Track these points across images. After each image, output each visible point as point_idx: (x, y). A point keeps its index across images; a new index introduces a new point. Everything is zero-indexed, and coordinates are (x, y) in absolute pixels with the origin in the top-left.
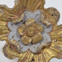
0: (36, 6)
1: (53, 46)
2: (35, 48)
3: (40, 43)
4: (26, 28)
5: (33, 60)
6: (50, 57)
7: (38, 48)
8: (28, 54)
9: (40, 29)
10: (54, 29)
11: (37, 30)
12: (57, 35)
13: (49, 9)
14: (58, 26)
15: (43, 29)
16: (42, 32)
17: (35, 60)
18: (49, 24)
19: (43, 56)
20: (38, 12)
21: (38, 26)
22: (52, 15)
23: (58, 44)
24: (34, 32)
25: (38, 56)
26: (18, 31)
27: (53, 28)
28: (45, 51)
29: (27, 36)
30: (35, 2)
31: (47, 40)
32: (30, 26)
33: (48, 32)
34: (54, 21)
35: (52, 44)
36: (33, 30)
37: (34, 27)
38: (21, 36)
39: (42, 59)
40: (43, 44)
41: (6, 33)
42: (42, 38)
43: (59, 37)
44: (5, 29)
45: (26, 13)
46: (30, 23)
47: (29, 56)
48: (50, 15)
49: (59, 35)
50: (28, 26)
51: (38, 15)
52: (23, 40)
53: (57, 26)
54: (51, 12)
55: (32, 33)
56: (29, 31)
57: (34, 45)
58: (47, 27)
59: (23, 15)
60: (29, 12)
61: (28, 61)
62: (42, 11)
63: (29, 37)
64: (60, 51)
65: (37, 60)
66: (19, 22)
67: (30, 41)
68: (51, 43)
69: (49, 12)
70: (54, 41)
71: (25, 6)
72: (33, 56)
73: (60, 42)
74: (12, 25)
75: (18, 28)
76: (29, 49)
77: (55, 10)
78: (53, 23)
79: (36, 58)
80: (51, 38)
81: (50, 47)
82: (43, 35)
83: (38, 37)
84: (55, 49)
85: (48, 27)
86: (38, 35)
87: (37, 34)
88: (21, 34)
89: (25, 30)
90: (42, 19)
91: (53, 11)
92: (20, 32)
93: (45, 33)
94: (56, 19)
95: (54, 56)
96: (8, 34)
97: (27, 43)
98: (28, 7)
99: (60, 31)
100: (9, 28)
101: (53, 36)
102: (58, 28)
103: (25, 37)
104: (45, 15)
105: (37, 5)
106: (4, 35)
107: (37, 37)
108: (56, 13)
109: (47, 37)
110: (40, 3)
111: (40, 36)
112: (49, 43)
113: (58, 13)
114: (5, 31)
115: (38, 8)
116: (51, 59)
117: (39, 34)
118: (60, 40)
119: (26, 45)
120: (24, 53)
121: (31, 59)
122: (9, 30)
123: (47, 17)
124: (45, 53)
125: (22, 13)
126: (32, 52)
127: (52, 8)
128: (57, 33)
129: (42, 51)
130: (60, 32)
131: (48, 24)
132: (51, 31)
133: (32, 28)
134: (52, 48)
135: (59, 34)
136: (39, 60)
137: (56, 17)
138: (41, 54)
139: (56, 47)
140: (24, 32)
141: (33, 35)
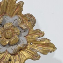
1: (29, 48)
2: (12, 49)
5: (10, 60)
6: (25, 58)
7: (15, 49)
8: (6, 54)
9: (17, 32)
10: (30, 33)
11: (14, 33)
13: (26, 15)
17: (12, 60)
18: (25, 28)
20: (16, 17)
21: (15, 29)
22: (29, 21)
23: (33, 47)
24: (11, 34)
25: (15, 57)
29: (5, 38)
31: (23, 42)
34: (30, 25)
35: (28, 46)
39: (18, 59)
43: (34, 41)
45: (5, 18)
46: (8, 26)
47: (6, 56)
48: (27, 20)
50: (6, 29)
51: (16, 20)
53: (32, 30)
54: (28, 18)
55: (9, 35)
57: (11, 46)
58: (23, 31)
59: (2, 18)
60: (8, 17)
61: (5, 61)
62: (20, 16)
63: (7, 39)
64: (34, 53)
65: (14, 60)
69: (26, 17)
70: (30, 44)
71: (4, 11)
73: (35, 45)
76: (7, 50)
77: (31, 16)
78: (29, 27)
79: (13, 58)
80: (27, 41)
81: (26, 50)
82: (20, 38)
84: (30, 51)
85: (25, 31)
86: (15, 38)
87: (14, 36)
89: (3, 32)
90: (19, 23)
91: (29, 17)
93: (22, 36)
94: (32, 24)
98: (8, 13)
101: (29, 40)
102: (33, 32)
103: (3, 38)
104: (22, 20)
108: (32, 19)
110: (18, 9)
111: (17, 38)
115: (17, 14)
117: (16, 36)
118: (35, 43)
120: (2, 53)
121: (8, 60)
126: (9, 53)
127: (29, 14)
128: (33, 37)
129: (18, 53)
130: (35, 36)
133: (10, 31)
134: (28, 50)
136: (15, 60)
137: (32, 22)
138: (18, 56)
139: (32, 49)
140: (3, 34)
141: (10, 37)
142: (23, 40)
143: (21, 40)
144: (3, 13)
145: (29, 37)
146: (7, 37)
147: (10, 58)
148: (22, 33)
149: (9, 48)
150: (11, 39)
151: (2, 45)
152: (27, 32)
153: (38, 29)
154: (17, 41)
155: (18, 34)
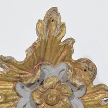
0: (59, 57)
4: (45, 92)
9: (67, 93)
10: (88, 92)
11: (62, 94)
12: (93, 101)
13: (80, 60)
14: (95, 87)
15: (71, 93)
18: (81, 84)
20: (63, 66)
21: (63, 88)
22: (85, 70)
24: (57, 97)
26: (32, 97)
27: (87, 90)
29: (46, 105)
30: (57, 51)
32: (52, 88)
33: (79, 97)
34: (88, 78)
36: (55, 95)
37: (57, 89)
41: (13, 100)
42: (70, 107)
43: (97, 104)
44: (12, 95)
45: (44, 69)
46: (50, 83)
48: (81, 69)
49: (96, 100)
50: (48, 89)
51: (63, 70)
53: (92, 86)
54: (84, 65)
55: (54, 99)
56: (49, 96)
59: (39, 71)
60: (49, 66)
62: (69, 64)
63: (50, 106)
66: (33, 82)
69: (80, 65)
71: (42, 57)
74: (23, 87)
75: (33, 92)
77: (88, 62)
78: (87, 82)
80: (84, 106)
82: (72, 101)
83: (63, 106)
85: (79, 89)
86: (63, 102)
87: (61, 100)
88: (38, 101)
89: (43, 94)
90: (69, 77)
91: (86, 64)
92: (35, 98)
93: (75, 98)
94: (92, 76)
96: (16, 102)
98: (48, 59)
99: (98, 94)
100: (19, 92)
101: (87, 103)
102: (94, 90)
103: (43, 105)
104: (74, 70)
105: (61, 55)
106: (11, 103)
108: (91, 67)
109: (77, 105)
110: (65, 51)
111: (67, 103)
113: (94, 66)
114: (12, 98)
115: (63, 60)
117: (65, 100)
122: (18, 95)
123: (77, 72)
125: (38, 68)
127: (84, 59)
128: (93, 98)
130: (97, 96)
131: (79, 84)
132: (84, 95)
133: (54, 92)
135: (96, 98)
137: (90, 72)
140: (42, 97)
141: (55, 103)
143: (73, 104)
144: (40, 60)
145: (87, 99)
148: (75, 93)
150: (57, 105)
152: (84, 89)
153: (102, 84)
155: (68, 95)
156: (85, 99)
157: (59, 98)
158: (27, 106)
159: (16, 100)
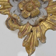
1: (49, 19)
2: (33, 21)
3: (38, 16)
5: (32, 31)
6: (46, 29)
7: (36, 21)
8: (27, 26)
9: (38, 5)
10: (50, 5)
11: (35, 5)
12: (53, 10)
14: (54, 2)
15: (40, 5)
16: (40, 7)
17: (34, 31)
19: (40, 28)
21: (36, 2)
23: (53, 18)
25: (36, 28)
26: (18, 6)
27: (49, 4)
28: (42, 24)
29: (26, 11)
31: (43, 14)
32: (29, 2)
33: (45, 8)
35: (48, 18)
37: (32, 2)
38: (21, 11)
39: (39, 30)
40: (41, 17)
41: (8, 8)
42: (39, 13)
43: (54, 12)
44: (7, 5)
47: (28, 28)
49: (54, 10)
50: (27, 2)
52: (23, 14)
53: (52, 2)
55: (31, 8)
56: (28, 6)
57: (32, 18)
61: (27, 32)
63: (28, 12)
64: (55, 23)
65: (35, 31)
67: (29, 15)
68: (47, 16)
70: (50, 15)
72: (32, 28)
73: (55, 16)
74: (13, 1)
75: (19, 4)
76: (28, 22)
79: (34, 30)
80: (47, 13)
81: (47, 21)
82: (40, 10)
84: (50, 22)
85: (45, 3)
86: (36, 10)
87: (35, 9)
88: (22, 9)
89: (24, 5)
92: (20, 7)
93: (42, 8)
95: (49, 28)
96: (10, 9)
97: (27, 17)
99: (55, 6)
101: (49, 11)
102: (53, 4)
103: (24, 11)
106: (7, 10)
107: (35, 12)
112: (45, 16)
116: (47, 30)
117: (37, 8)
118: (55, 15)
119: (26, 18)
120: (24, 25)
121: (30, 31)
122: (11, 5)
124: (42, 26)
126: (30, 25)
129: (39, 24)
132: (47, 7)
133: (31, 4)
134: (48, 21)
135: (54, 9)
138: (39, 27)
139: (52, 20)
140: (24, 7)
141: (31, 10)
142: (43, 12)
145: (49, 9)
146: (29, 10)
147: (32, 29)
148: (42, 5)
149: (30, 20)
150: (32, 11)
151: (24, 18)
152: (48, 3)
154: (38, 13)
155: (39, 6)
156: (48, 9)
157: (34, 8)
158: (15, 11)
159: (9, 8)
